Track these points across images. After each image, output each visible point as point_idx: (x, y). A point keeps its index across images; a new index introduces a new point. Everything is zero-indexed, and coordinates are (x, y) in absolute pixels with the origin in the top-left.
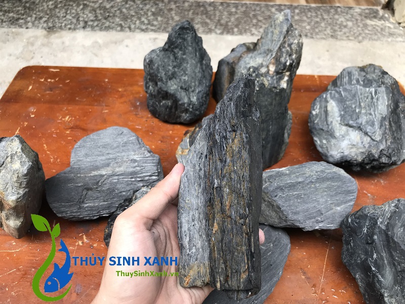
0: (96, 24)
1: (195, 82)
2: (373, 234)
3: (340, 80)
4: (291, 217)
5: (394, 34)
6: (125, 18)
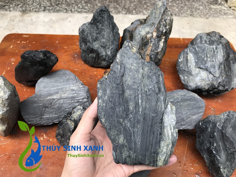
0: (51, 8)
1: (109, 43)
2: (214, 132)
3: (195, 41)
5: (227, 14)
6: (68, 5)
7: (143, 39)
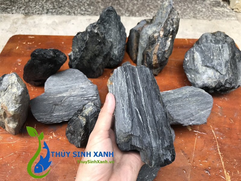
0: (54, 11)
1: (116, 42)
3: (201, 40)
4: (175, 118)
5: (230, 16)
6: (71, 7)
7: (150, 38)
